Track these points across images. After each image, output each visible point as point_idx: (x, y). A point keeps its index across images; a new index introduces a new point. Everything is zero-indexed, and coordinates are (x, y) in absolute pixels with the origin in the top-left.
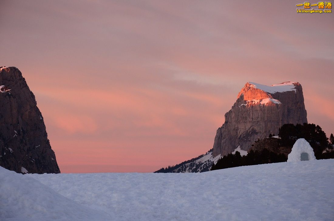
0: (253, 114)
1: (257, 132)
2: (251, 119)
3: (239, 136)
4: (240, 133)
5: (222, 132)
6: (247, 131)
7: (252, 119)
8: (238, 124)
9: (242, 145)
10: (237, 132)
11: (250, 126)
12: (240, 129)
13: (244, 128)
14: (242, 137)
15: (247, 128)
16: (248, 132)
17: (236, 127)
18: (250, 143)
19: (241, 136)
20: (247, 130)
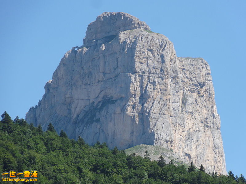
0: (105, 62)
1: (113, 99)
2: (101, 75)
3: (75, 116)
4: (78, 110)
5: (37, 116)
6: (93, 103)
7: (104, 73)
8: (72, 89)
9: (81, 133)
10: (70, 110)
11: (99, 91)
12: (76, 101)
13: (87, 98)
14: (81, 117)
15: (92, 96)
16: (95, 104)
17: (67, 96)
18: (99, 126)
19: (78, 116)
20: (91, 101)
